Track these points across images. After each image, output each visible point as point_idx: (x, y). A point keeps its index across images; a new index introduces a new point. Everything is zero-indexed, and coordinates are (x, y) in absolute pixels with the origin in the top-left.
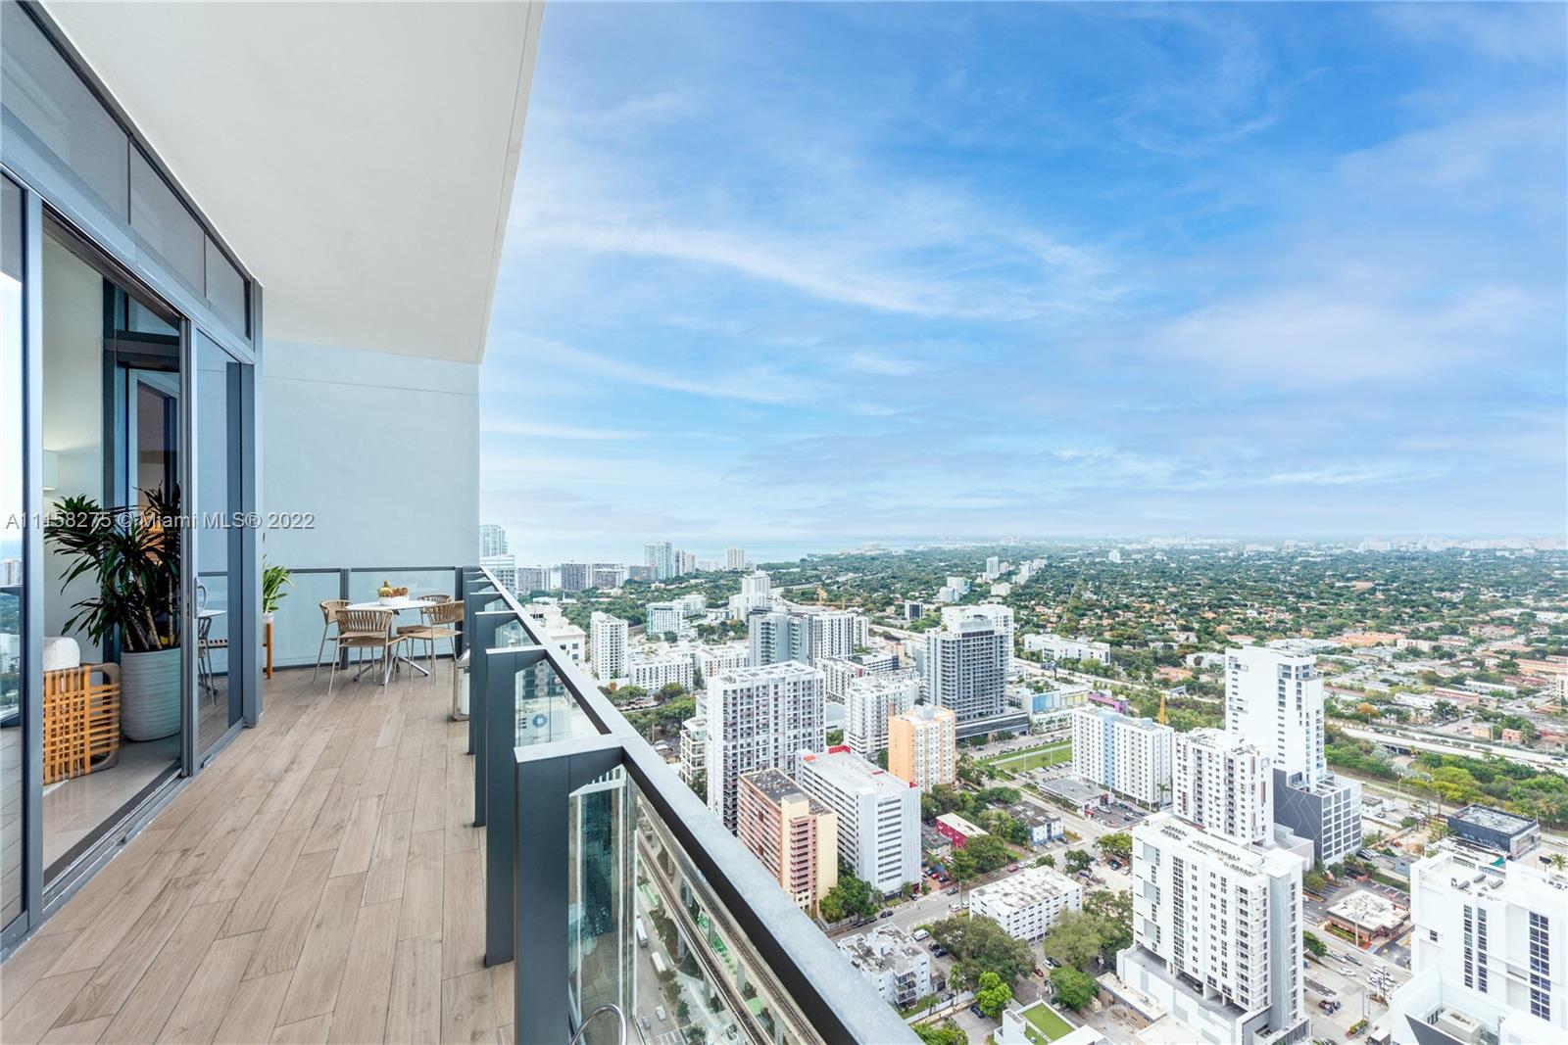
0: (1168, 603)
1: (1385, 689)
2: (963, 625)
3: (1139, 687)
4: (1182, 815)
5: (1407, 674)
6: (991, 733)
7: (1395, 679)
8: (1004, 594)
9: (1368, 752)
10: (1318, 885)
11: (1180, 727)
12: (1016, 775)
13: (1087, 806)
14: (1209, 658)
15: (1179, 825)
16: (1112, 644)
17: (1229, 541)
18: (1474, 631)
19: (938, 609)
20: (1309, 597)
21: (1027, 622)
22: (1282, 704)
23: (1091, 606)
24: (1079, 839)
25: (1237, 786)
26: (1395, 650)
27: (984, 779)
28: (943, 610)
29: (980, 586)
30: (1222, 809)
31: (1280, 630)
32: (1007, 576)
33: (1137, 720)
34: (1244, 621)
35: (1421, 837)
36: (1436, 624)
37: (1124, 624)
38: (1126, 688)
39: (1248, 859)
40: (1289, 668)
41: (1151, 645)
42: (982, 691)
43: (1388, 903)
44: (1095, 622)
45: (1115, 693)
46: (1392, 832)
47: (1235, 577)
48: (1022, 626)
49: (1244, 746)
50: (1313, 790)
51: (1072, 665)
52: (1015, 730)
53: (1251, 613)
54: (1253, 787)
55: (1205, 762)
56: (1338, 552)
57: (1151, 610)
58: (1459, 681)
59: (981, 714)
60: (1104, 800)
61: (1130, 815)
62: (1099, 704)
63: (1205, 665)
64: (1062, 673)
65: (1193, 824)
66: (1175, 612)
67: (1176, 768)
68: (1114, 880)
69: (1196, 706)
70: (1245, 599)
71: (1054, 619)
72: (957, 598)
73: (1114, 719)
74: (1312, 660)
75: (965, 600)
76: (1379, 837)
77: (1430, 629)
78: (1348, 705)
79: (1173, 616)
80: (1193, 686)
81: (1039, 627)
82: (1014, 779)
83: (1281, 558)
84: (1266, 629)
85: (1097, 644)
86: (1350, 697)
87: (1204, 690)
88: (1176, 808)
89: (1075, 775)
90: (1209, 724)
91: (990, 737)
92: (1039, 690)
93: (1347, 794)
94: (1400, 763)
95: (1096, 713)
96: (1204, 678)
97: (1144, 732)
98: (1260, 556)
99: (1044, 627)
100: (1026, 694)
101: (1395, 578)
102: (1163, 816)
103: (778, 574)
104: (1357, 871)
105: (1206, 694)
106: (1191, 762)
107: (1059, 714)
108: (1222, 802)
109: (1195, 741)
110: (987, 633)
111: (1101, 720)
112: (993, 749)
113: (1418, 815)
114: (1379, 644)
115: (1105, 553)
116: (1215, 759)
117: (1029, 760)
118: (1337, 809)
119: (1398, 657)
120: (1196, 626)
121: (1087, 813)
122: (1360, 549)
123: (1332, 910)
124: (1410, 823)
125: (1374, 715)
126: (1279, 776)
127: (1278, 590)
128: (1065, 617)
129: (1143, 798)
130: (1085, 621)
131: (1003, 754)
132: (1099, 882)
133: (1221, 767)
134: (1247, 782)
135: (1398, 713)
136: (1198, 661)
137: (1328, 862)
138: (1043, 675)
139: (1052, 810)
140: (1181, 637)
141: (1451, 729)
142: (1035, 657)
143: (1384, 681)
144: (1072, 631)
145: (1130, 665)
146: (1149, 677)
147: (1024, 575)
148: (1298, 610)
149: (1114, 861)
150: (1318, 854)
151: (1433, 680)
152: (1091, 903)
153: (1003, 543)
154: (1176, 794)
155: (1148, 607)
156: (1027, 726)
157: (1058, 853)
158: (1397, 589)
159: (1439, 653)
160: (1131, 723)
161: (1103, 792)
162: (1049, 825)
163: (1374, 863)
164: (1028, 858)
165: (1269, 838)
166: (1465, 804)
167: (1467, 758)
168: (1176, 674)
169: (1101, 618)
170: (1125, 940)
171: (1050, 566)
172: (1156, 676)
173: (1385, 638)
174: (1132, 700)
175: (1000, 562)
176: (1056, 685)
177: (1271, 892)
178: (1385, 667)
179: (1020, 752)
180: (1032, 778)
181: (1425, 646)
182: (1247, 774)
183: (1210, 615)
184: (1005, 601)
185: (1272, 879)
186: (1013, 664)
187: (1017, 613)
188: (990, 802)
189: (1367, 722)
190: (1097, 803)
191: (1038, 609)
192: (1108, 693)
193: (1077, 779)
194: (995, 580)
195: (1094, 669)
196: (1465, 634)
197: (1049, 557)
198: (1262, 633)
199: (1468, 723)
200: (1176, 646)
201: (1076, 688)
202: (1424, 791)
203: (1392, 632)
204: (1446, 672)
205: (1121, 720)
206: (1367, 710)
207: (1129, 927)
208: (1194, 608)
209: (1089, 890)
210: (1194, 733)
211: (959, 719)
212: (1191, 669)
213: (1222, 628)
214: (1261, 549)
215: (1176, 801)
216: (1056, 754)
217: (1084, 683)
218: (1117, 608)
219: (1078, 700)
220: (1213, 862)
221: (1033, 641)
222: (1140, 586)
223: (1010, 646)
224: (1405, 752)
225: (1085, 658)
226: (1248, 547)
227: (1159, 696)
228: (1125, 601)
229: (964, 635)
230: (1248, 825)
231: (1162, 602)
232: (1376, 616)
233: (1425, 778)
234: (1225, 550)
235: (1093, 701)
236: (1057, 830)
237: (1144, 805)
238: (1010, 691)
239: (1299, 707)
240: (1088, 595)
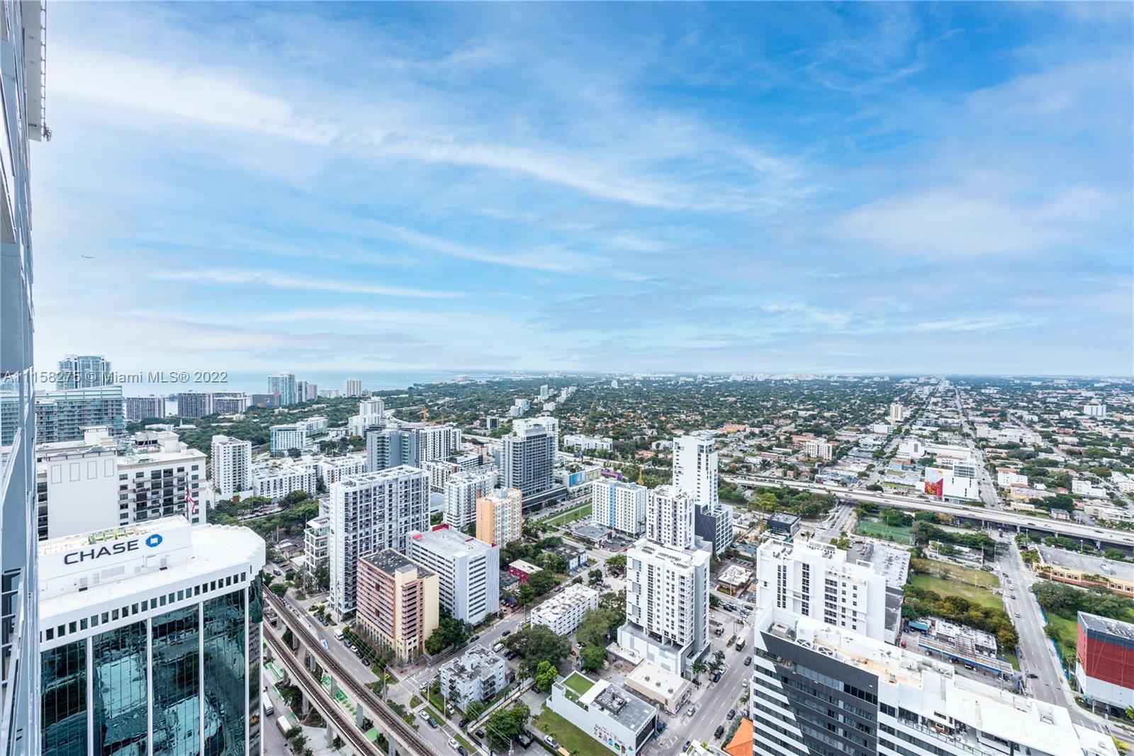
0: (642, 412)
1: (741, 455)
2: (527, 432)
3: (628, 464)
4: (651, 538)
5: (751, 446)
6: (544, 502)
7: (745, 449)
8: (551, 410)
9: (735, 489)
10: (716, 566)
11: (651, 486)
12: (559, 528)
13: (600, 541)
14: (664, 443)
15: (651, 545)
16: (614, 438)
17: (672, 375)
18: (776, 422)
19: (510, 421)
20: (708, 407)
21: (566, 428)
22: (699, 467)
23: (602, 415)
24: (596, 562)
25: (678, 517)
26: (745, 433)
27: (540, 533)
28: (514, 421)
29: (536, 404)
30: (671, 532)
31: (697, 426)
32: (552, 398)
33: (628, 484)
34: (679, 421)
35: (755, 532)
36: (761, 419)
37: (620, 426)
38: (621, 465)
39: (684, 558)
40: (703, 447)
41: (634, 438)
42: (538, 475)
43: (743, 570)
44: (604, 425)
45: (615, 469)
46: (745, 531)
47: (675, 396)
48: (562, 430)
49: (681, 493)
50: (712, 513)
51: (591, 453)
52: (559, 498)
53: (683, 416)
54: (686, 516)
55: (663, 505)
56: (721, 381)
57: (634, 417)
58: (770, 448)
59: (538, 491)
60: (610, 536)
61: (624, 542)
62: (607, 476)
63: (661, 448)
64: (586, 458)
65: (656, 543)
66: (646, 417)
67: (648, 510)
68: (615, 584)
69: (657, 472)
70: (680, 409)
71: (581, 425)
72: (521, 412)
73: (616, 485)
74: (712, 441)
75: (527, 415)
76: (740, 535)
77: (759, 421)
78: (726, 465)
79: (645, 420)
80: (656, 461)
81: (571, 430)
82: (558, 530)
83: (696, 385)
84: (689, 425)
85: (606, 439)
86: (726, 461)
87: (661, 462)
88: (648, 534)
89: (594, 523)
90: (663, 483)
91: (543, 504)
92: (573, 471)
93: (727, 513)
94: (748, 493)
95: (606, 482)
96: (661, 456)
97: (631, 491)
98: (687, 383)
99: (575, 430)
100: (566, 474)
101: (744, 395)
102: (641, 542)
103: (390, 399)
104: (731, 555)
105: (662, 465)
106: (656, 507)
107: (584, 485)
108: (671, 528)
109: (658, 493)
110: (542, 436)
111: (609, 486)
112: (545, 513)
113: (755, 521)
114: (739, 431)
115: (609, 382)
116: (668, 503)
117: (567, 516)
118: (723, 523)
119: (747, 437)
120: (656, 425)
121: (600, 545)
122: (730, 380)
123: (720, 578)
124: (752, 525)
125: (737, 470)
126: (697, 507)
127: (695, 403)
128: (587, 423)
129: (630, 531)
130: (599, 425)
131: (552, 515)
132: (607, 587)
133: (671, 507)
134: (683, 514)
135: (747, 467)
136: (658, 446)
137: (718, 553)
138: (575, 461)
139: (581, 547)
140: (649, 432)
141: (767, 473)
142: (570, 450)
143: (741, 450)
144: (591, 432)
145: (623, 451)
146: (633, 458)
147: (564, 396)
148: (704, 414)
149: (615, 573)
150: (714, 550)
151: (760, 448)
152: (603, 601)
153: (550, 376)
154: (648, 526)
155: (632, 415)
156: (566, 495)
157: (584, 574)
158: (745, 401)
159: (763, 434)
160: (625, 487)
161: (609, 531)
162: (579, 557)
163: (738, 549)
164: (567, 580)
165: (693, 545)
166: (773, 512)
167: (774, 488)
168: (648, 455)
169: (607, 423)
170: (621, 620)
171: (578, 391)
172: (637, 456)
173: (741, 427)
174: (624, 472)
175: (549, 388)
176: (583, 466)
177: (695, 576)
178: (741, 443)
179: (562, 512)
180: (569, 528)
181: (757, 431)
182: (683, 510)
183: (663, 419)
184: (552, 414)
185: (696, 568)
186: (558, 455)
187: (560, 422)
188: (543, 548)
189: (734, 473)
190: (606, 538)
191: (572, 419)
192: (612, 469)
193: (594, 525)
194: (545, 401)
195: (604, 455)
196: (773, 424)
197: (578, 386)
198: (688, 428)
199: (774, 470)
200: (646, 438)
201: (595, 468)
202: (758, 508)
203: (744, 424)
204: (766, 444)
205: (620, 485)
206: (734, 467)
207: (624, 611)
208: (656, 414)
209: (601, 593)
210: (657, 489)
211: (524, 495)
212: (655, 451)
213: (669, 426)
214: (687, 380)
215: (648, 530)
216: (583, 511)
217: (600, 463)
218: (616, 416)
219: (595, 475)
220: (668, 564)
221: (570, 440)
222: (628, 402)
223: (556, 443)
224: (750, 488)
225: (599, 448)
226: (682, 379)
227: (639, 468)
228: (620, 412)
229: (527, 438)
230: (683, 539)
231: (639, 412)
232: (737, 416)
233: (758, 500)
234: (670, 380)
235: (604, 475)
236: (583, 559)
237: (631, 535)
238: (556, 473)
239: (707, 468)
240: (600, 409)
